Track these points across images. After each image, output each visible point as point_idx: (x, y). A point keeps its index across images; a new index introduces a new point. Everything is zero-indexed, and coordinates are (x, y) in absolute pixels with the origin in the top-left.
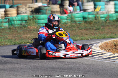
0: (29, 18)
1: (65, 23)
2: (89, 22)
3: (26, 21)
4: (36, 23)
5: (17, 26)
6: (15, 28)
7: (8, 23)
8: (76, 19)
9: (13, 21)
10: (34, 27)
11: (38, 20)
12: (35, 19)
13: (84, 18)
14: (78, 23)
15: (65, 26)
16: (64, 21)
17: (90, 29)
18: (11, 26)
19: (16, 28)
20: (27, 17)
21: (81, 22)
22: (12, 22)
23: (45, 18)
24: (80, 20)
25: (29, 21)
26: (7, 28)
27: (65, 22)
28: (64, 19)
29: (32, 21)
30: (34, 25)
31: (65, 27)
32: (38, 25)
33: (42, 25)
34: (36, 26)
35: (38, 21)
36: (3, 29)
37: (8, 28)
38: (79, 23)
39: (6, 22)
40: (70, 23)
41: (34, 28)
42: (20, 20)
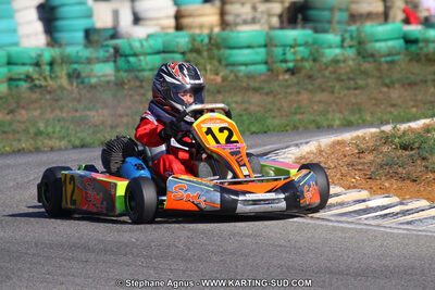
0: (193, 45)
1: (336, 61)
2: (426, 55)
3: (183, 53)
4: (220, 61)
5: (146, 74)
6: (138, 83)
7: (115, 62)
8: (378, 45)
9: (135, 55)
10: (213, 77)
11: (228, 52)
12: (218, 46)
13: (409, 41)
14: (383, 59)
15: (334, 72)
16: (332, 53)
17: (426, 81)
18: (125, 75)
19: (144, 84)
20: (187, 39)
21: (396, 58)
22: (132, 59)
23: (255, 44)
24: (393, 47)
25: (195, 55)
26: (108, 82)
27: (336, 55)
28: (330, 47)
29: (205, 54)
30: (211, 70)
31: (333, 76)
32: (230, 68)
33: (243, 68)
34: (221, 74)
35: (230, 55)
36: (93, 87)
37: (112, 84)
38: (387, 62)
39: (106, 60)
40: (353, 60)
41: (214, 80)
42: (158, 53)
